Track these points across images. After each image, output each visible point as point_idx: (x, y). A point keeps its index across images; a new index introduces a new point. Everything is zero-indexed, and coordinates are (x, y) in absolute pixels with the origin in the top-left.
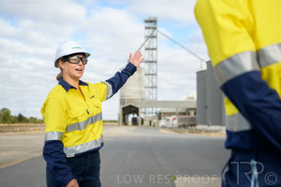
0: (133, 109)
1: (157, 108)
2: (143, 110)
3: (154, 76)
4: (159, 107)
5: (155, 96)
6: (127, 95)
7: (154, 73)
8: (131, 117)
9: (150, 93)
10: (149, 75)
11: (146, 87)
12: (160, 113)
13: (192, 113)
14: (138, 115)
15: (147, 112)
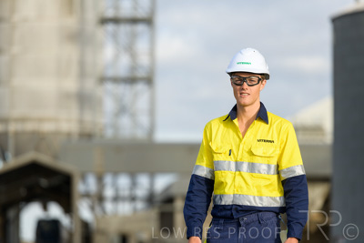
0: (44, 182)
1: (152, 175)
2: (91, 184)
3: (141, 28)
4: (164, 171)
5: (144, 120)
6: (16, 113)
7: (141, 13)
8: (31, 216)
9: (122, 110)
10: (116, 21)
11: (103, 80)
12: (169, 200)
13: (316, 195)
14: (68, 208)
15: (109, 192)
